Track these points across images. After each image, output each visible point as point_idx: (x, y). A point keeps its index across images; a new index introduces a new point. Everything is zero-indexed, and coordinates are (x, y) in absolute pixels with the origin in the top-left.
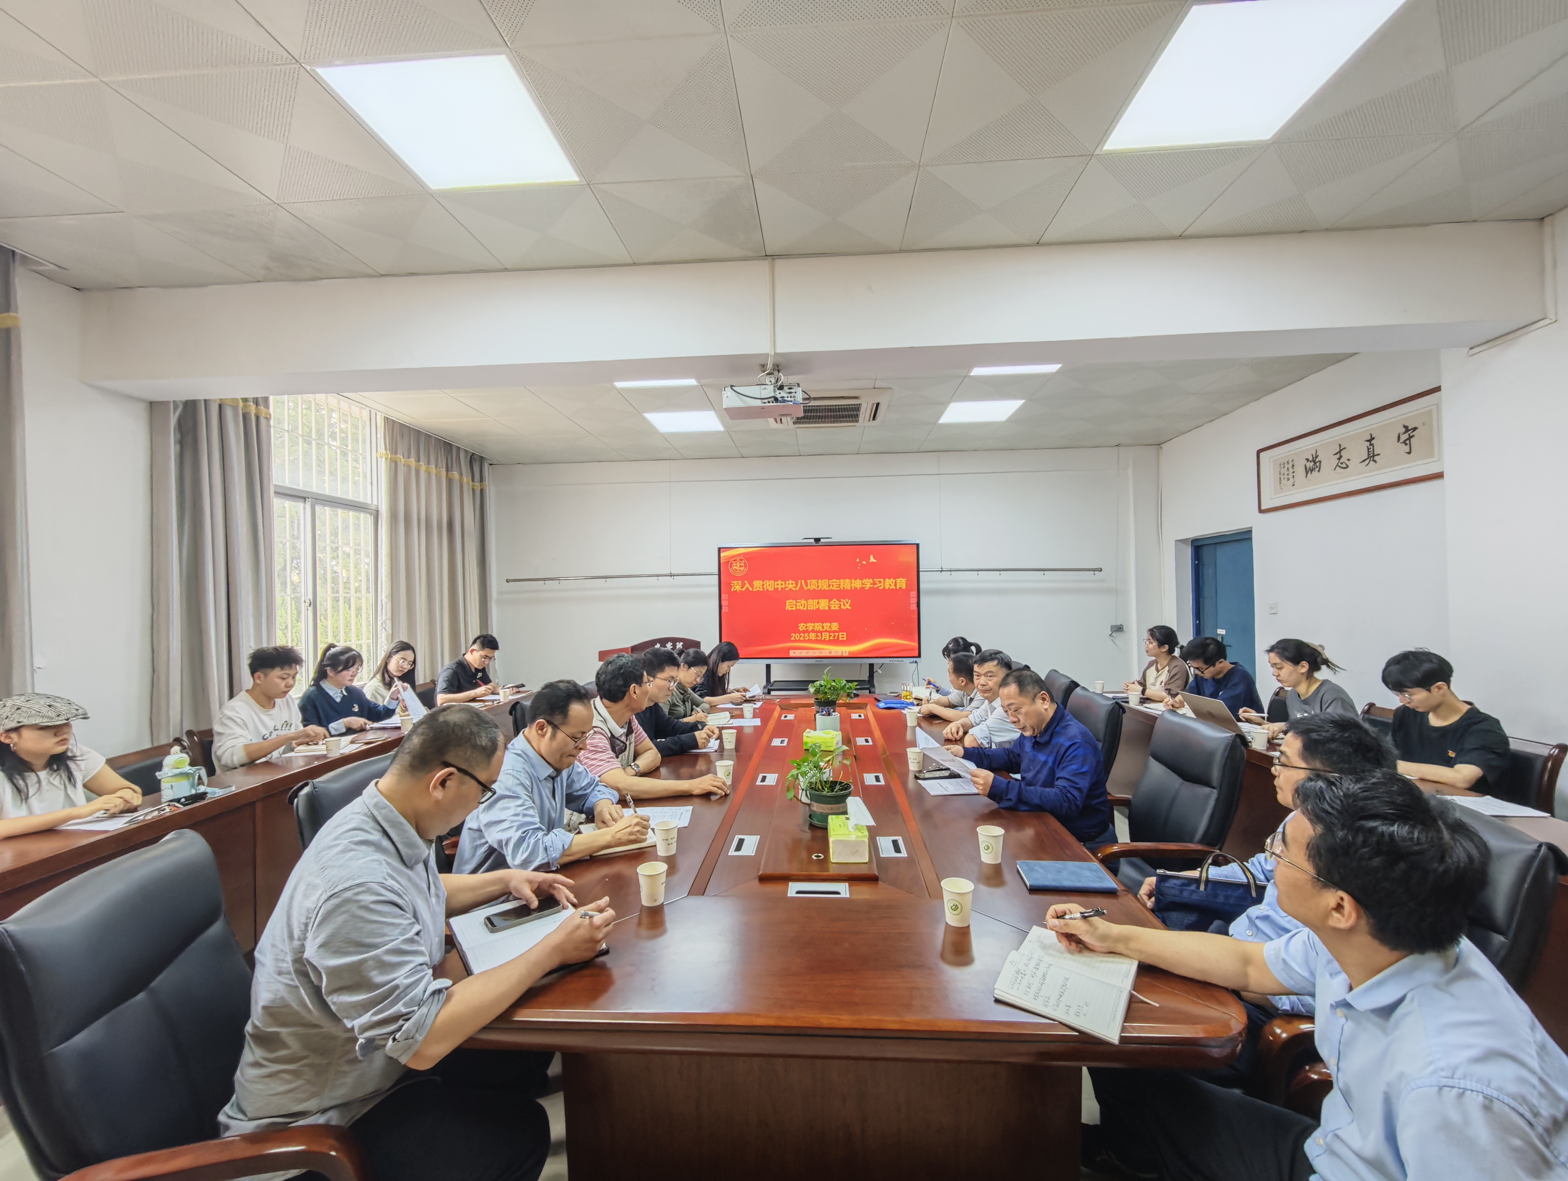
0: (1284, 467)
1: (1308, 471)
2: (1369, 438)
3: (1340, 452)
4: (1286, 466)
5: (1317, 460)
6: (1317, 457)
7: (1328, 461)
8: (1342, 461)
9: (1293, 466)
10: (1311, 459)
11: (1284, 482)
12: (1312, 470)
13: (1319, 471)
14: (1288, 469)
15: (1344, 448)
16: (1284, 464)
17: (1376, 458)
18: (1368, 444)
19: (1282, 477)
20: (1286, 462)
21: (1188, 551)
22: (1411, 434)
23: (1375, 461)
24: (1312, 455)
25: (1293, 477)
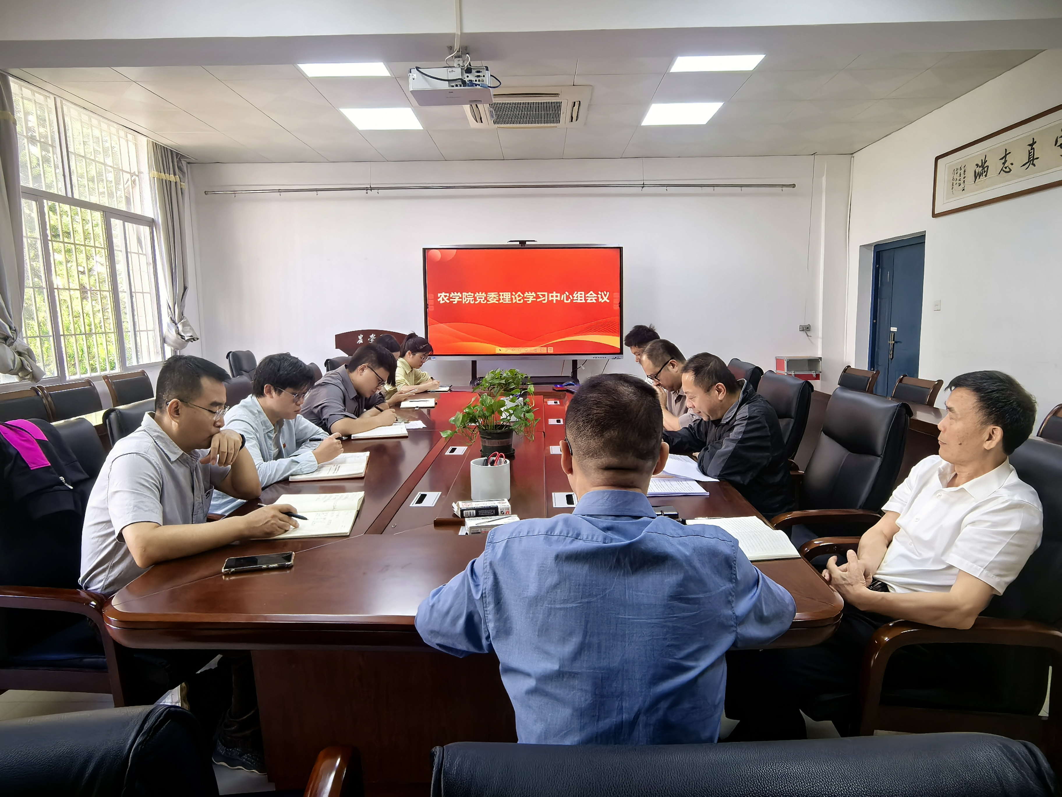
1: (977, 175)
3: (1005, 156)
5: (985, 166)
6: (986, 162)
7: (994, 165)
8: (1006, 166)
9: (965, 171)
11: (956, 187)
12: (980, 175)
13: (986, 176)
15: (1010, 153)
16: (957, 170)
18: (1030, 148)
21: (871, 255)
23: (1034, 165)
24: (982, 160)
25: (964, 182)
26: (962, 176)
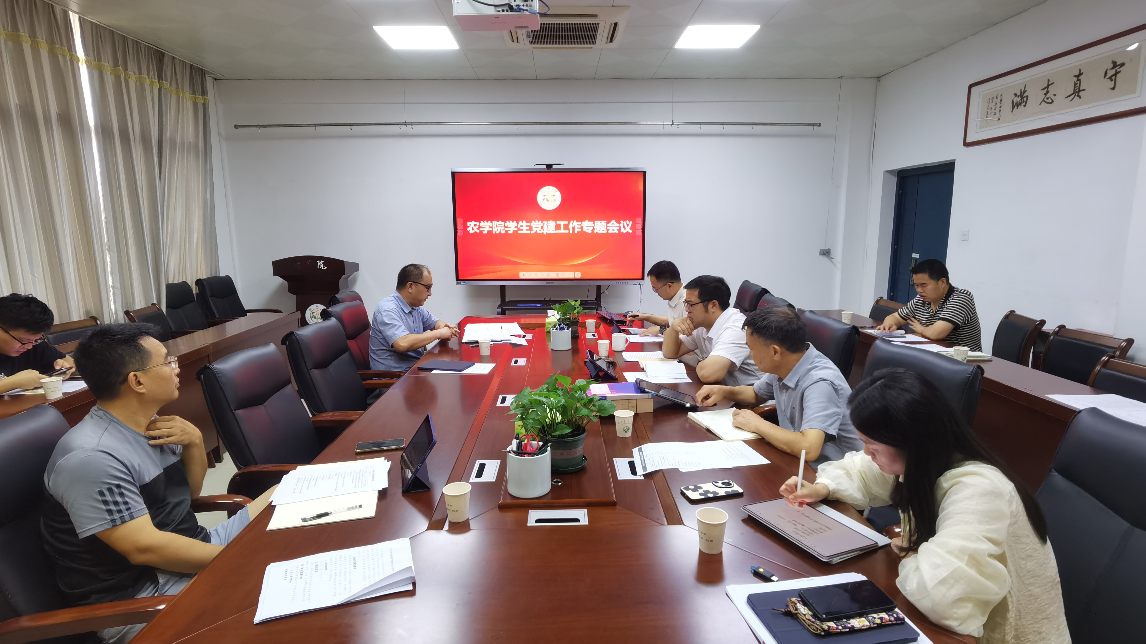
0: (992, 102)
1: (1015, 105)
2: (1077, 73)
3: (1047, 87)
4: (995, 100)
5: (1024, 96)
6: (1025, 92)
7: (1035, 95)
8: (1047, 96)
9: (1001, 100)
11: (991, 116)
12: (1018, 105)
13: (1025, 106)
14: (996, 104)
15: (1053, 83)
16: (993, 98)
17: (1081, 93)
18: (1076, 79)
19: (989, 111)
20: (995, 96)
21: (894, 180)
22: (1118, 70)
23: (1080, 97)
24: (1021, 90)
25: (1000, 112)
26: (998, 105)
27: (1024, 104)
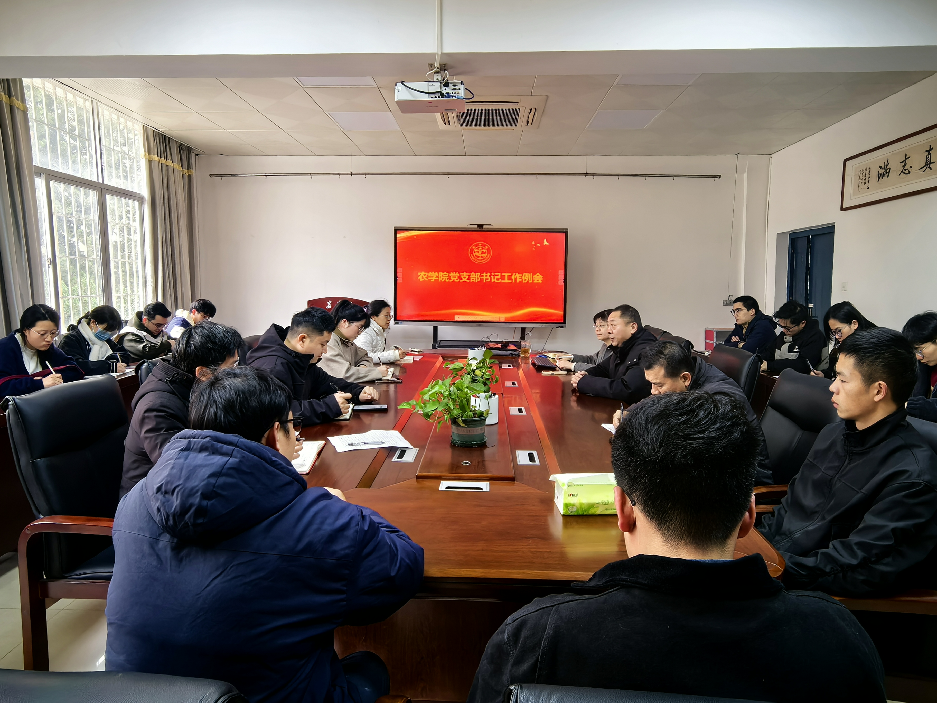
1: (880, 176)
2: (928, 149)
3: (905, 160)
6: (888, 164)
7: (895, 166)
8: (905, 168)
9: (869, 172)
10: (883, 166)
11: (862, 185)
13: (888, 177)
15: (909, 157)
17: (932, 165)
18: (927, 153)
19: (861, 181)
20: (864, 169)
21: (787, 242)
23: (931, 168)
24: (884, 163)
25: (869, 181)
26: (867, 176)
27: (887, 175)
